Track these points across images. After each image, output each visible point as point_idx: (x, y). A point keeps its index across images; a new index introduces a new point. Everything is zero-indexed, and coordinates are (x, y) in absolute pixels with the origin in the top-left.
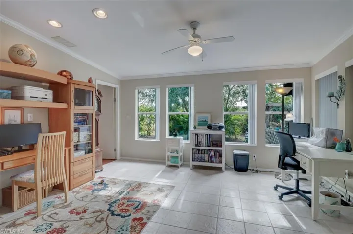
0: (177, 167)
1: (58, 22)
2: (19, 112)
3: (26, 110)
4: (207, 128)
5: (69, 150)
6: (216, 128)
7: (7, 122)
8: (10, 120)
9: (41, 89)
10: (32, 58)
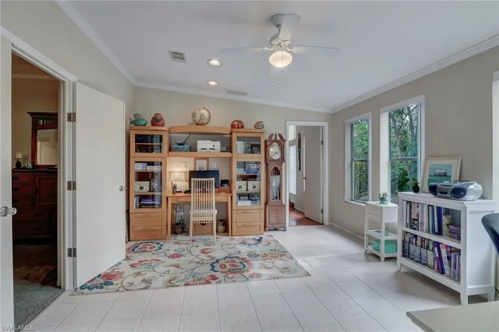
0: (378, 258)
1: (215, 81)
2: (205, 162)
3: (211, 160)
4: (428, 191)
5: (232, 197)
6: (446, 193)
7: (198, 169)
8: (200, 168)
9: (210, 142)
10: (201, 118)
